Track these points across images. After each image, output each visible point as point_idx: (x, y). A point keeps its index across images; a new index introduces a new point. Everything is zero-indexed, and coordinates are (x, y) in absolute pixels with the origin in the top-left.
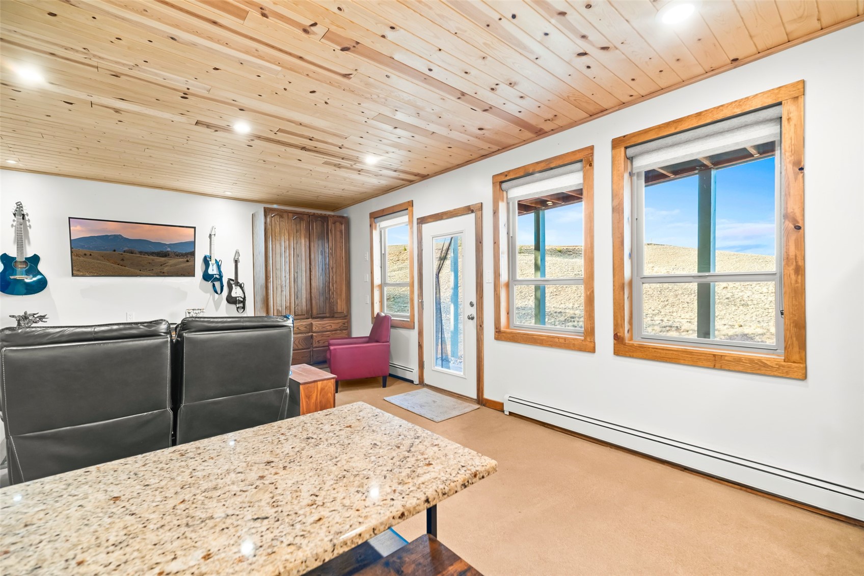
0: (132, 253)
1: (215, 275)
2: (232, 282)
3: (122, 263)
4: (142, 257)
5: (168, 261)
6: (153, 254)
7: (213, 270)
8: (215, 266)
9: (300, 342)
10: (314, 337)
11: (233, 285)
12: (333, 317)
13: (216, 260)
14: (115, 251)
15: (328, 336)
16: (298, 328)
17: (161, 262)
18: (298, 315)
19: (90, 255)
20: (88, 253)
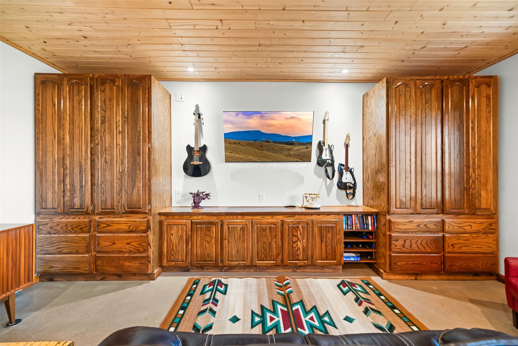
0: (268, 142)
1: (328, 160)
2: (343, 167)
3: (261, 148)
4: (275, 145)
5: (293, 148)
6: (282, 143)
7: (326, 156)
8: (328, 150)
9: (429, 243)
10: (447, 239)
11: (344, 171)
12: (474, 214)
13: (329, 145)
14: (256, 141)
15: (467, 240)
16: (425, 225)
17: (288, 148)
18: (426, 209)
19: (239, 143)
20: (238, 142)
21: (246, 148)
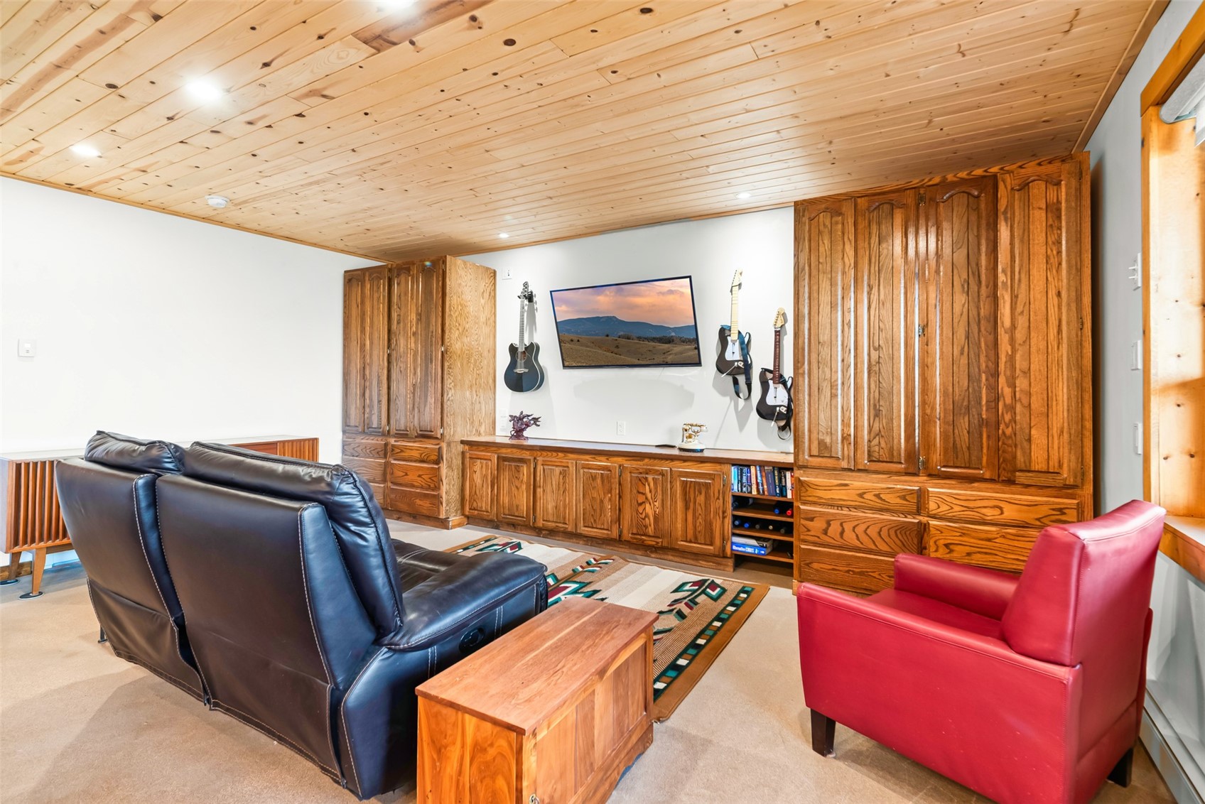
0: (629, 338)
1: (738, 361)
2: (770, 376)
3: (616, 350)
4: (641, 344)
6: (653, 339)
7: (733, 353)
8: (737, 344)
9: (884, 533)
10: (933, 531)
11: (771, 382)
13: (739, 332)
14: (607, 336)
16: (878, 496)
17: (663, 349)
19: (578, 341)
20: (576, 339)
21: (590, 351)
